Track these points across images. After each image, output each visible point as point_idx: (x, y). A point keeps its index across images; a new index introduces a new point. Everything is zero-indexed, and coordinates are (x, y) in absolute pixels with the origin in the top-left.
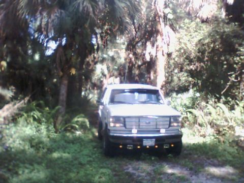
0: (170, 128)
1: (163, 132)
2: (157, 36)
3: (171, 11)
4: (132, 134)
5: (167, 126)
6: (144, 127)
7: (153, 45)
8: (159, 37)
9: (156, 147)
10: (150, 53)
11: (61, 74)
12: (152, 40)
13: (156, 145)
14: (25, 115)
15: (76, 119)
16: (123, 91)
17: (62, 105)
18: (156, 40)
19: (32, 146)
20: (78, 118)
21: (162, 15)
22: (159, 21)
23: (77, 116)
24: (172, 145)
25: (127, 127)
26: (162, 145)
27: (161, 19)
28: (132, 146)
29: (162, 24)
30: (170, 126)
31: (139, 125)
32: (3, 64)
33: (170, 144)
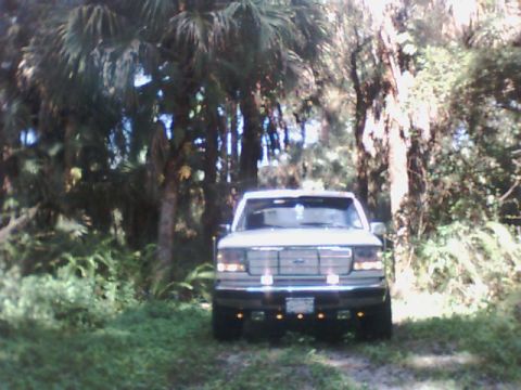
0: (353, 273)
1: (334, 283)
2: (384, 96)
3: (411, 39)
4: (261, 286)
5: (346, 270)
6: (290, 271)
7: (377, 117)
8: (389, 98)
9: (321, 316)
10: (371, 134)
11: (162, 177)
12: (374, 105)
13: (317, 311)
14: (72, 260)
15: (194, 275)
17: (164, 245)
18: (384, 104)
20: (200, 272)
21: (395, 49)
22: (389, 64)
23: (198, 268)
24: (360, 314)
25: (253, 271)
26: (335, 311)
27: (391, 58)
28: (262, 313)
29: (396, 68)
30: (352, 269)
31: (279, 267)
32: (77, 172)
33: (354, 311)
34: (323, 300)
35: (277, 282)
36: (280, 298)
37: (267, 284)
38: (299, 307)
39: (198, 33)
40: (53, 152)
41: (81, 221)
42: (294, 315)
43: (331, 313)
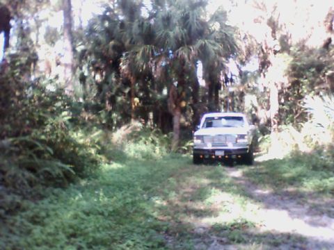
0: (237, 143)
1: (230, 146)
4: (207, 147)
5: (235, 142)
6: (217, 142)
9: (227, 157)
11: (174, 106)
12: (263, 71)
13: (225, 155)
14: (143, 138)
16: (213, 118)
17: (176, 133)
19: (143, 157)
21: (272, 47)
22: (270, 53)
24: (239, 156)
25: (205, 142)
26: (231, 155)
27: (270, 51)
28: (208, 155)
29: (272, 55)
31: (213, 141)
32: (136, 100)
33: (237, 155)
34: (227, 151)
35: (213, 146)
36: (213, 151)
37: (209, 146)
38: (220, 154)
39: (186, 56)
40: (127, 91)
41: (140, 122)
42: (218, 156)
43: (230, 156)
